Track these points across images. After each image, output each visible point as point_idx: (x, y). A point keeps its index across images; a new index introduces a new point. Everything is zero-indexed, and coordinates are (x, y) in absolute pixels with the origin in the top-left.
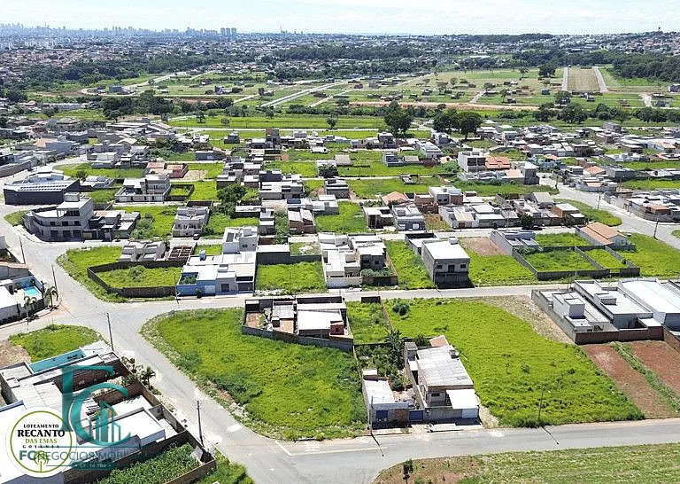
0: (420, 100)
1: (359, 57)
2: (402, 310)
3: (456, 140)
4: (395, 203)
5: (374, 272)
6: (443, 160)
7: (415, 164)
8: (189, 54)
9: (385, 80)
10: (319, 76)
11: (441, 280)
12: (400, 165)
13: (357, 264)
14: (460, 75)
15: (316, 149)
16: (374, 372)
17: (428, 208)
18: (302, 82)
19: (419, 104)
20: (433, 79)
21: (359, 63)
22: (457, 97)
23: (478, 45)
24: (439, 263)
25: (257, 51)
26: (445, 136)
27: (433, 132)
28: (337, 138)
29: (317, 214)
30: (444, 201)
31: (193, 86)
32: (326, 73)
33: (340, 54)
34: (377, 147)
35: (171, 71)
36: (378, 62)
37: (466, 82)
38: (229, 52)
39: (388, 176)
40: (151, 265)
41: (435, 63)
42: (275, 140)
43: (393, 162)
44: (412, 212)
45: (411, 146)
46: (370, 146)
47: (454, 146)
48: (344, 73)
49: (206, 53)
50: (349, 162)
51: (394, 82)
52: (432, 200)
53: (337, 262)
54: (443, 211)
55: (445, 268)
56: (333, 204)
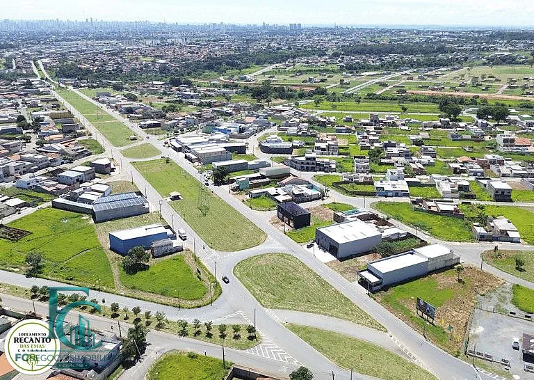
0: (458, 91)
1: (405, 53)
2: (482, 208)
3: (491, 124)
4: (466, 162)
5: (464, 193)
6: (487, 138)
7: (469, 140)
8: (278, 49)
9: (429, 73)
10: (377, 68)
11: (497, 198)
12: (460, 140)
13: (456, 188)
14: (487, 70)
15: (403, 128)
16: (478, 224)
17: (485, 165)
18: (367, 73)
19: (458, 94)
20: (467, 73)
21: (406, 58)
22: (487, 89)
23: (501, 42)
24: (497, 191)
25: (326, 45)
26: (485, 122)
27: (477, 119)
28: (412, 120)
29: (424, 165)
30: (493, 162)
31: (292, 76)
32: (382, 66)
33: (389, 50)
34: (440, 127)
35: (271, 63)
36: (421, 58)
37: (492, 77)
38: (305, 47)
39: (455, 147)
40: (358, 183)
41: (466, 59)
42: (376, 121)
43: (455, 138)
44: (477, 167)
45: (463, 127)
46: (435, 127)
47: (491, 129)
48: (396, 66)
49: (290, 48)
50: (428, 137)
51: (436, 76)
52: (486, 161)
53: (445, 187)
54: (493, 167)
55: (500, 193)
56: (432, 161)
